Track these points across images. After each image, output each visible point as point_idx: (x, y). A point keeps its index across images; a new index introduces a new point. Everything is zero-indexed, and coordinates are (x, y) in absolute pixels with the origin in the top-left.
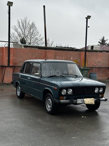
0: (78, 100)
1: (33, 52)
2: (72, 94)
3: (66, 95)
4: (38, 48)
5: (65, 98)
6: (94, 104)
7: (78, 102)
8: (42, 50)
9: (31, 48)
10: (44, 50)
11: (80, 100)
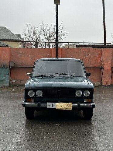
0: (48, 103)
1: (86, 52)
2: (42, 97)
3: (35, 97)
4: (92, 47)
5: (33, 100)
6: (71, 110)
7: (48, 106)
8: (96, 48)
9: (83, 47)
10: (99, 49)
11: (51, 104)
